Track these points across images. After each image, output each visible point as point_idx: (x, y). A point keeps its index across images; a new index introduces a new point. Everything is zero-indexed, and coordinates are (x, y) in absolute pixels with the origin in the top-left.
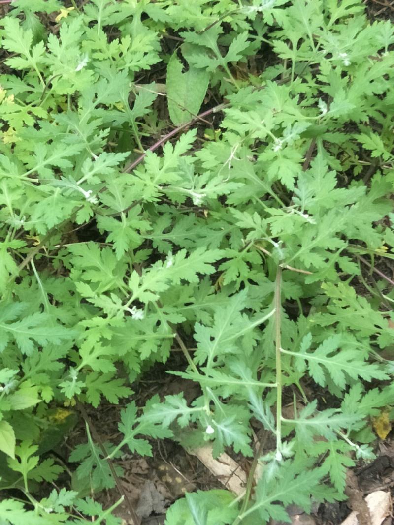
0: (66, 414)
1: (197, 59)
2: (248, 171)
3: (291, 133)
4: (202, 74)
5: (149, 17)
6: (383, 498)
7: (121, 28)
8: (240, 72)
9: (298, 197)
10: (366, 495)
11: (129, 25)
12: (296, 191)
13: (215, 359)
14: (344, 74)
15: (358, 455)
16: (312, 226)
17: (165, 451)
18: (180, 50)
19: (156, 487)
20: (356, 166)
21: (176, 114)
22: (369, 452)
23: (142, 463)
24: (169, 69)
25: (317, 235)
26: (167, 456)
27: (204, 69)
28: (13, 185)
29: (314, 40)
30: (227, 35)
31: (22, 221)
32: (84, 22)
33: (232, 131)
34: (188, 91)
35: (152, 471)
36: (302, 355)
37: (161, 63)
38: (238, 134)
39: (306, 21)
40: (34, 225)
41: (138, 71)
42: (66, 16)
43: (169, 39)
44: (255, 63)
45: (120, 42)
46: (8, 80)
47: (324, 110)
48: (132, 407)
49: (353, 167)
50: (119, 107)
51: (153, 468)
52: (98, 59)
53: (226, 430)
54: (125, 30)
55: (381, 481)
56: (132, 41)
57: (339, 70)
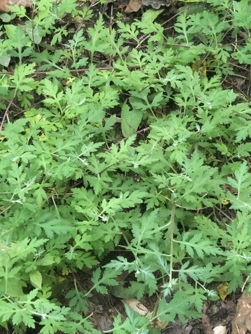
0: (63, 279)
1: (137, 105)
2: (161, 157)
3: (182, 138)
4: (139, 112)
5: (114, 84)
6: (222, 329)
7: (99, 88)
8: (158, 113)
9: (184, 168)
10: (213, 328)
11: (103, 87)
12: (184, 165)
13: (142, 242)
14: (209, 115)
15: (209, 295)
16: (191, 182)
17: (112, 302)
18: (128, 100)
19: (107, 320)
20: (214, 161)
21: (125, 131)
22: (214, 294)
23: (100, 307)
24: (123, 109)
25: (192, 187)
26: (113, 305)
27: (140, 110)
28: (47, 157)
29: (195, 97)
30: (152, 95)
31: (51, 173)
32: (83, 84)
33: (153, 139)
34: (132, 120)
35: (105, 312)
36: (183, 243)
37: (119, 105)
38: (155, 140)
39: (191, 88)
40: (57, 175)
41: (108, 108)
42: (72, 82)
43: (123, 95)
44: (165, 110)
45: (99, 95)
46: (43, 111)
47: (199, 129)
48: (99, 271)
49: (213, 162)
50: (98, 125)
51: (106, 310)
52: (88, 102)
53: (146, 272)
54: (101, 89)
55: (221, 321)
56: (105, 94)
57: (207, 112)
